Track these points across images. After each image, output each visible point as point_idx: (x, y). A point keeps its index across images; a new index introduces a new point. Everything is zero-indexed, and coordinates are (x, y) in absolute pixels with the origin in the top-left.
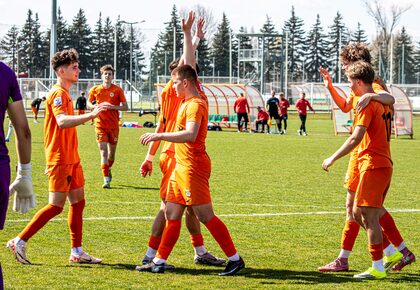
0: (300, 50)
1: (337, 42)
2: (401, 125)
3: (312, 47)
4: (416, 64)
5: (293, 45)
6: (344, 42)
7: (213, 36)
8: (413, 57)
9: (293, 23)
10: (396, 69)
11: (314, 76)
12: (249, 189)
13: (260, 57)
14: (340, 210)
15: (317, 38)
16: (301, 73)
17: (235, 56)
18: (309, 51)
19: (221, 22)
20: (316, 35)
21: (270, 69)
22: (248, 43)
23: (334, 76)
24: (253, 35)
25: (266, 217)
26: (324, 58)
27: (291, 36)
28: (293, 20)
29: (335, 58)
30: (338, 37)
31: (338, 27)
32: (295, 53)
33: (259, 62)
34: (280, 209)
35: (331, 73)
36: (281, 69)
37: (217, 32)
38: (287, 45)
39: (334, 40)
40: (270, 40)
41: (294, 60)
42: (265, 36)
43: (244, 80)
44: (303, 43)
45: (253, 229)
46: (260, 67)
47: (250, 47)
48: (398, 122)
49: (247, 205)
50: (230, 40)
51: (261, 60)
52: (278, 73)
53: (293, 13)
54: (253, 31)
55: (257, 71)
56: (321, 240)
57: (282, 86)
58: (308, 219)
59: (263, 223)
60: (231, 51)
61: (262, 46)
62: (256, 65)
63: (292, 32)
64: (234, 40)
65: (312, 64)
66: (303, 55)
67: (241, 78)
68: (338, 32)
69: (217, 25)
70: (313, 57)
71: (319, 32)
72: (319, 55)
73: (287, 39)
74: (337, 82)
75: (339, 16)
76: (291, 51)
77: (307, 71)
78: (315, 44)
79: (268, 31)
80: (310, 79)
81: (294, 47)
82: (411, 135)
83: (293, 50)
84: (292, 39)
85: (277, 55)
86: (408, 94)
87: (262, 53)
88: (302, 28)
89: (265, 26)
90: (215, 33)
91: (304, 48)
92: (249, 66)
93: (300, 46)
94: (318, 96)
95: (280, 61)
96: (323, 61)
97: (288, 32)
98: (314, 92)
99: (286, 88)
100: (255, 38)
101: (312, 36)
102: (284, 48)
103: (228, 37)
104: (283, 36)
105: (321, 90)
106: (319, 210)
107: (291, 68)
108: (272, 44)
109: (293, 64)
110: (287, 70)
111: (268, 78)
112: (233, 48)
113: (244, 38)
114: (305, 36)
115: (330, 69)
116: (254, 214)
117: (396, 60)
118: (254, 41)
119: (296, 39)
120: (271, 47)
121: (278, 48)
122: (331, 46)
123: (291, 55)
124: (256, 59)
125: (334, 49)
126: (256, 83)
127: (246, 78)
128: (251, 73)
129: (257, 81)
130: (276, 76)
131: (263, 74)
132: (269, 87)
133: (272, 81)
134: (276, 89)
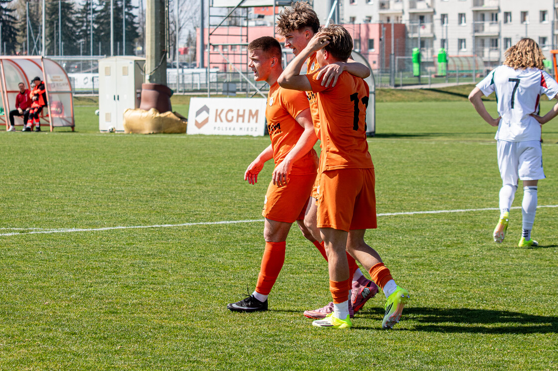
2: (57, 113)
4: (78, 27)
8: (73, 17)
10: (51, 36)
48: (53, 109)
82: (73, 127)
86: (67, 70)
117: (50, 23)
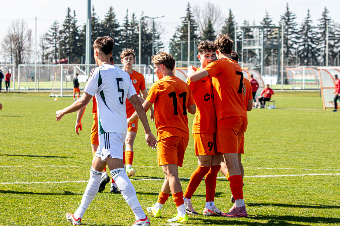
0: (294, 39)
1: (324, 32)
3: (303, 37)
5: (288, 35)
6: (330, 33)
7: (221, 28)
9: (288, 17)
11: (306, 61)
12: (252, 155)
13: (260, 45)
14: (328, 172)
15: (308, 29)
16: (294, 58)
17: (239, 44)
18: (301, 40)
19: (228, 16)
20: (307, 27)
21: (269, 55)
22: (250, 34)
23: (322, 61)
24: (254, 27)
25: (267, 178)
26: (314, 46)
27: (286, 27)
28: (288, 14)
29: (323, 45)
30: (325, 28)
31: (326, 20)
32: (290, 42)
33: (260, 50)
34: (278, 172)
35: (319, 58)
36: (278, 55)
37: (224, 24)
38: (282, 35)
39: (322, 31)
40: (268, 31)
41: (288, 47)
42: (264, 27)
43: (247, 64)
44: (296, 33)
45: (256, 188)
46: (260, 54)
47: (252, 37)
49: (251, 168)
50: (236, 31)
51: (261, 47)
52: (276, 59)
53: (288, 8)
54: (254, 23)
55: (258, 57)
56: (312, 197)
57: (279, 69)
58: (302, 180)
59: (264, 183)
60: (236, 40)
61: (262, 36)
62: (257, 52)
63: (287, 24)
64: (239, 32)
65: (304, 50)
66: (296, 43)
67: (245, 62)
68: (325, 24)
69: (224, 19)
70: (304, 45)
71: (310, 24)
72: (310, 43)
73: (283, 30)
74: (325, 65)
75: (326, 10)
76: (286, 40)
77: (300, 56)
78: (306, 34)
79: (267, 24)
80: (302, 64)
81: (289, 37)
83: (288, 39)
84: (287, 30)
85: (275, 43)
87: (262, 42)
88: (295, 21)
89: (264, 20)
90: (223, 25)
91: (297, 38)
92: (251, 53)
93: (294, 35)
94: (309, 77)
95: (277, 48)
96: (313, 48)
97: (283, 24)
98: (306, 74)
99: (282, 71)
100: (256, 29)
101: (303, 28)
102: (280, 37)
103: (233, 29)
104: (280, 28)
105: (312, 72)
106: (310, 172)
107: (287, 54)
108: (271, 35)
109: (288, 51)
110: (282, 56)
111: (267, 63)
112: (238, 38)
113: (247, 29)
114: (298, 28)
115: (319, 55)
116: (257, 176)
118: (255, 32)
119: (290, 30)
120: (269, 37)
121: (275, 38)
122: (319, 36)
123: (286, 43)
124: (257, 47)
125: (322, 39)
126: (257, 67)
127: (249, 62)
128: (253, 59)
129: (258, 65)
130: (274, 61)
131: (263, 59)
132: (268, 70)
133: (271, 65)
134: (274, 71)
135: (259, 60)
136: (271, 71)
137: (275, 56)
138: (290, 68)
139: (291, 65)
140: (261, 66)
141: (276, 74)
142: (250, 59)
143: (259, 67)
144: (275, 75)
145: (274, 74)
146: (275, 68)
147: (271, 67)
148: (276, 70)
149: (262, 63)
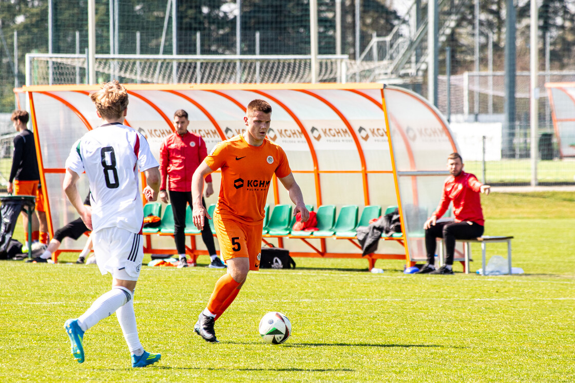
126: (406, 75)
127: (369, 58)
128: (388, 39)
129: (412, 70)
130: (483, 47)
131: (436, 40)
132: (458, 89)
133: (468, 66)
134: (483, 98)
135: (418, 47)
136: (471, 93)
137: (490, 25)
138: (562, 79)
139: (562, 66)
140: (426, 71)
141: (497, 109)
142: (375, 41)
143: (420, 79)
144: (491, 116)
145: (484, 110)
146: (490, 79)
147: (471, 79)
148: (496, 90)
149: (429, 58)
